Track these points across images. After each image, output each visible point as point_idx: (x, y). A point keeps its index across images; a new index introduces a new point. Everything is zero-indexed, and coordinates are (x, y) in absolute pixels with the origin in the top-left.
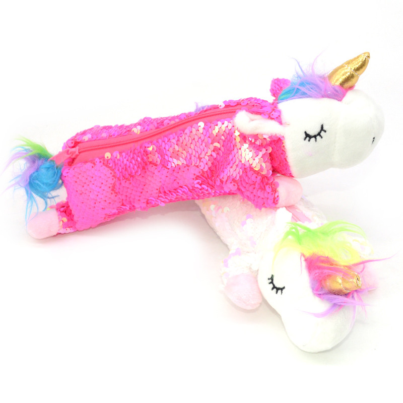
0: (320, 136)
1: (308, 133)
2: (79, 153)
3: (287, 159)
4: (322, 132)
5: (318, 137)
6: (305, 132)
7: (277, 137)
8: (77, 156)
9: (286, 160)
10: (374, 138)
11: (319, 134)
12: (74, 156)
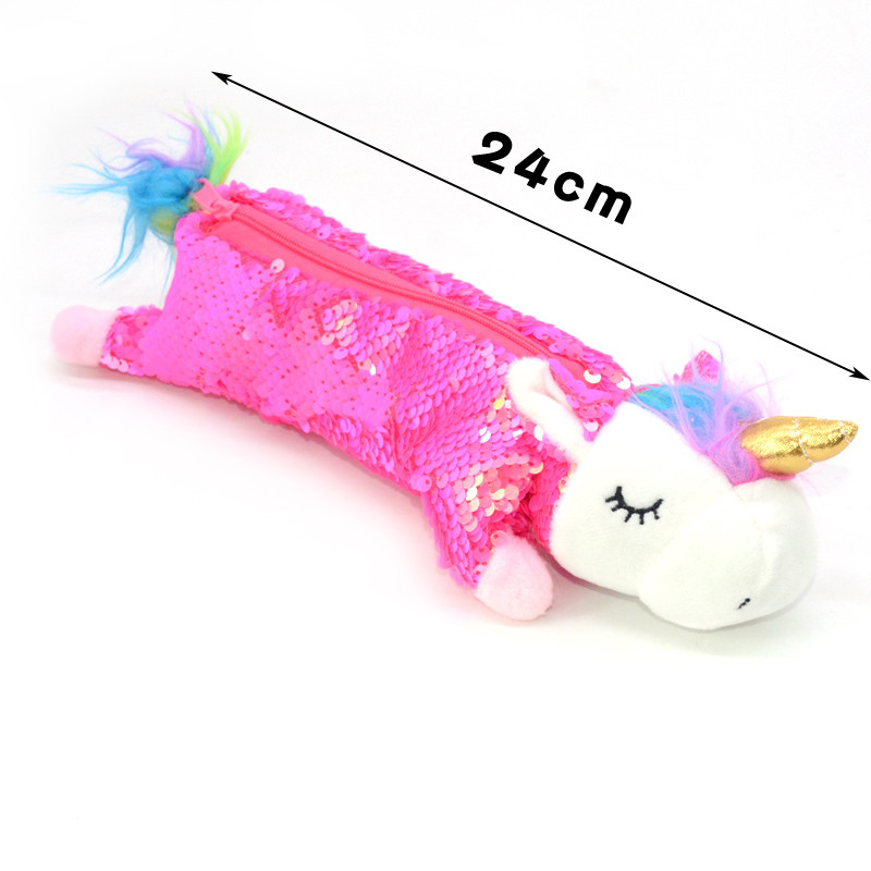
0: (642, 518)
1: (623, 493)
2: (233, 218)
3: (554, 512)
4: (651, 513)
5: (635, 517)
6: (619, 489)
7: (564, 458)
8: (225, 220)
9: (550, 513)
10: (748, 600)
11: (642, 512)
12: (217, 216)
